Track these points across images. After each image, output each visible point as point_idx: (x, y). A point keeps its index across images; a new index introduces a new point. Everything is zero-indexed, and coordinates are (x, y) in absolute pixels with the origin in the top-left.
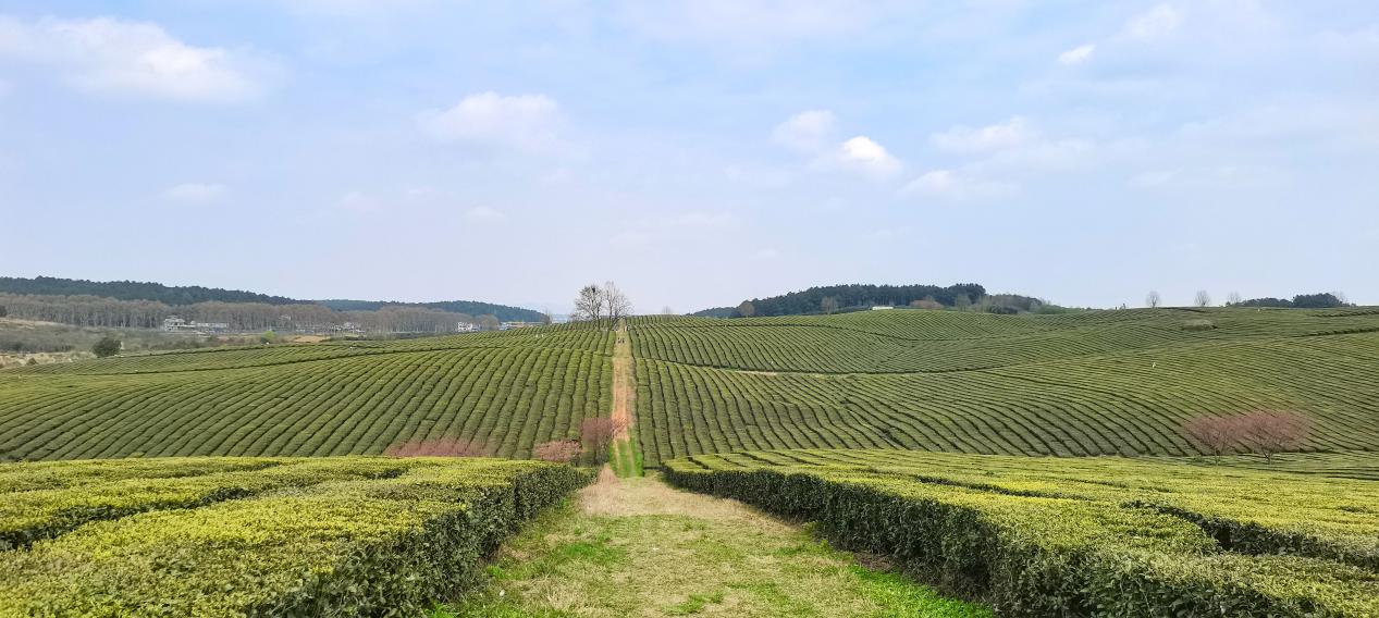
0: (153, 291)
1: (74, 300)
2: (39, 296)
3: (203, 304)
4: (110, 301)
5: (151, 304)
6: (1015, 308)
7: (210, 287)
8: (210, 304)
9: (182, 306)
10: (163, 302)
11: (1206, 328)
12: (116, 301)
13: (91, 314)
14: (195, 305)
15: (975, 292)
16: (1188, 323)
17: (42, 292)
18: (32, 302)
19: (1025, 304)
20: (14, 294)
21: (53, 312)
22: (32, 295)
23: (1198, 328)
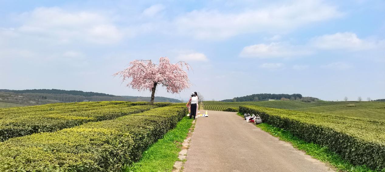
0: (81, 93)
1: (62, 95)
2: (53, 94)
3: (93, 96)
4: (71, 95)
5: (81, 96)
6: (310, 101)
7: (95, 92)
8: (95, 96)
9: (88, 97)
10: (84, 96)
11: (353, 106)
12: (72, 95)
13: (66, 99)
14: (91, 97)
15: (299, 96)
16: (348, 105)
17: (54, 93)
18: (52, 95)
19: (313, 99)
20: (47, 94)
21: (57, 98)
22: (52, 94)
23: (351, 106)
